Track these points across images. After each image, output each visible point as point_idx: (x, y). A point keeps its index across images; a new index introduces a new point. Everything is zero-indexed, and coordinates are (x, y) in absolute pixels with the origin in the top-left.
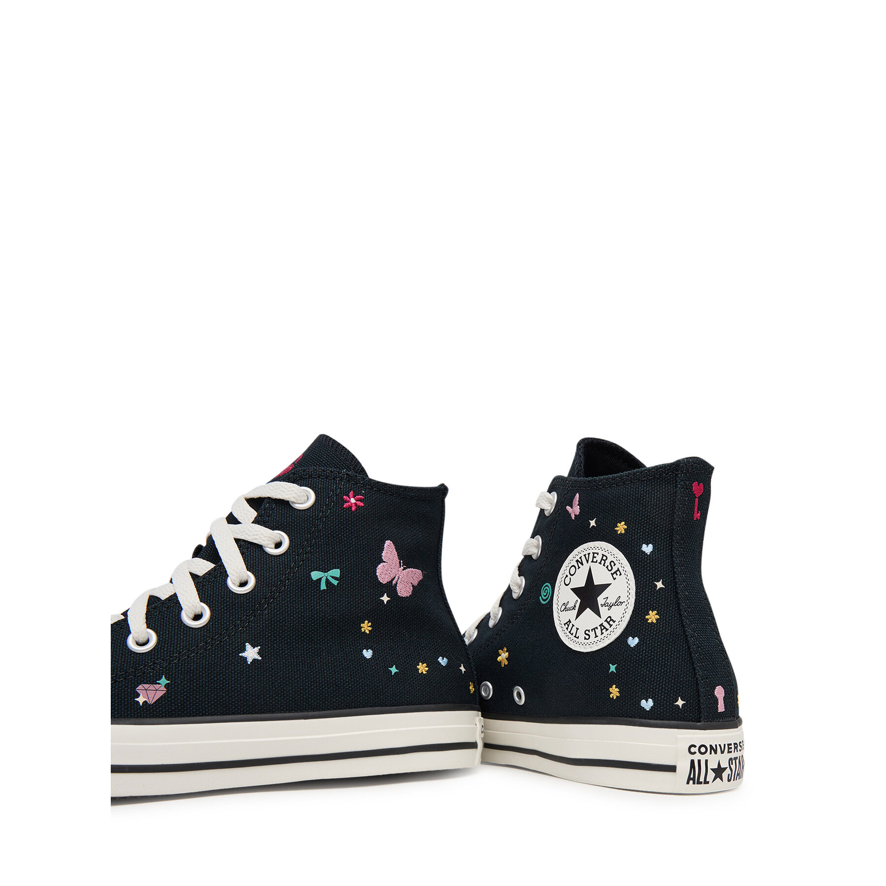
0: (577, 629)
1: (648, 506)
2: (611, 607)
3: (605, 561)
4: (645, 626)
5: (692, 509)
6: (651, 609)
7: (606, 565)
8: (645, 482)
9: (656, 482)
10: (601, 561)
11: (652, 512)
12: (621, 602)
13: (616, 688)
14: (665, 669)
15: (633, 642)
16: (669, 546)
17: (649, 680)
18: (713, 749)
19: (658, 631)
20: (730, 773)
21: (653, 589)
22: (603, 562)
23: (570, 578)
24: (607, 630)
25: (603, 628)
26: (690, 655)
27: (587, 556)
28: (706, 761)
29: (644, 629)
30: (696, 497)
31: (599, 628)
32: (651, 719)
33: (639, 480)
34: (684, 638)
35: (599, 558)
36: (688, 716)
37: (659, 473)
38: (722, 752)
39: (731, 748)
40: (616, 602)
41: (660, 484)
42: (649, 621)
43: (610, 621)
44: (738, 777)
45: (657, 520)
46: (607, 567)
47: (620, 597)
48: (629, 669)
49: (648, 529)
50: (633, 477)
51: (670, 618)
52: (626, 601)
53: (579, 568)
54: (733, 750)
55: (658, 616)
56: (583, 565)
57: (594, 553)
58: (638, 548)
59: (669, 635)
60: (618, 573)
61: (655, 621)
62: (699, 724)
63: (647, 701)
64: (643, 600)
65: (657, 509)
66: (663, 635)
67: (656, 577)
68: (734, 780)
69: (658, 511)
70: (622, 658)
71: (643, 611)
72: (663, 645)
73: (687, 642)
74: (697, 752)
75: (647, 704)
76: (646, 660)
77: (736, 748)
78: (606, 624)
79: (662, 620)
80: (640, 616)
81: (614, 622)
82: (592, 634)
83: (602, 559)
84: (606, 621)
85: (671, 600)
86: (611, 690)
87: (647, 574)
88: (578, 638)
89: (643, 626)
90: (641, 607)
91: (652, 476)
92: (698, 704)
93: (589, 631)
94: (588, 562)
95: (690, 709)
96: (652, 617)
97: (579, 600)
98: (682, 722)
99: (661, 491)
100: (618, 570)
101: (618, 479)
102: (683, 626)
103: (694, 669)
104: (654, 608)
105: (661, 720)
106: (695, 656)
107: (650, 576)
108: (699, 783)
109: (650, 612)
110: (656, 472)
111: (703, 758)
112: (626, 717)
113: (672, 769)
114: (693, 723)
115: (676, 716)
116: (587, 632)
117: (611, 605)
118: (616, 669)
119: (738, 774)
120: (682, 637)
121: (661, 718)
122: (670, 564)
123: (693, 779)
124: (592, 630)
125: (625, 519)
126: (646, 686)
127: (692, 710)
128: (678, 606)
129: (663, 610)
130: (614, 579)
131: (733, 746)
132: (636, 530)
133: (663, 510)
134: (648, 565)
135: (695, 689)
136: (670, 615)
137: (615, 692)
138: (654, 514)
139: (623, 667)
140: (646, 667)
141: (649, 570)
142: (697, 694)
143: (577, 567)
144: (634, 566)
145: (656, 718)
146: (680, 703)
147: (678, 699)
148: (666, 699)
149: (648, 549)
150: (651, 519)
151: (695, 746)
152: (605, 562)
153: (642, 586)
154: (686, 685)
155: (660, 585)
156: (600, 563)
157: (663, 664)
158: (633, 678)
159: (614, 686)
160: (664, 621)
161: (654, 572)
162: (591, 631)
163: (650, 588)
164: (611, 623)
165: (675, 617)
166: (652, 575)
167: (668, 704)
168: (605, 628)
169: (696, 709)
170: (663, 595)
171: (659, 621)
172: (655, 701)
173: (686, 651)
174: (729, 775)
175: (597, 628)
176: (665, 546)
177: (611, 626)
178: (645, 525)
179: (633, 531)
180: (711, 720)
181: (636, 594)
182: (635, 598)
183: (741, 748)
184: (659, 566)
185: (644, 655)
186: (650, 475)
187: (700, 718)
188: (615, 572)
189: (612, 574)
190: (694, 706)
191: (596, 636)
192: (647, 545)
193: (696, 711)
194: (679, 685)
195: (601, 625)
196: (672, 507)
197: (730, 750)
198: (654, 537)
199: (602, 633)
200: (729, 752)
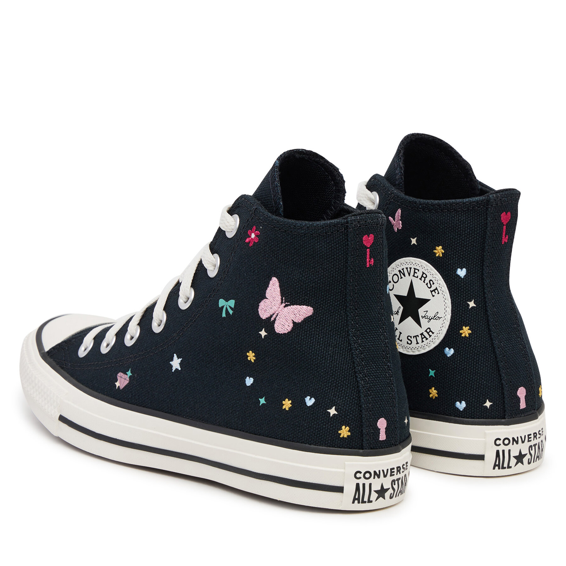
0: (401, 333)
1: (463, 235)
2: (430, 320)
3: (425, 278)
4: (459, 339)
5: (501, 234)
6: (465, 325)
7: (426, 282)
8: (460, 212)
9: (469, 213)
10: (421, 278)
11: (465, 241)
12: (439, 317)
13: (435, 389)
14: (476, 377)
15: (450, 352)
16: (480, 269)
17: (462, 385)
18: (515, 441)
19: (470, 344)
20: (530, 458)
21: (466, 308)
22: (423, 279)
23: (393, 285)
24: (427, 339)
25: (423, 337)
26: (497, 364)
27: (409, 269)
28: (509, 451)
29: (458, 342)
30: (504, 225)
31: (420, 336)
32: (464, 418)
33: (455, 210)
34: (492, 349)
35: (419, 274)
36: (495, 414)
37: (472, 206)
38: (523, 442)
39: (531, 438)
40: (434, 317)
41: (473, 215)
42: (462, 336)
43: (429, 332)
44: (538, 459)
45: (470, 247)
46: (427, 284)
47: (438, 312)
48: (446, 375)
49: (463, 255)
50: (449, 207)
51: (481, 333)
52: (443, 317)
53: (401, 278)
54: (532, 439)
55: (470, 331)
56: (405, 276)
57: (415, 269)
58: (454, 272)
59: (479, 347)
60: (436, 291)
61: (467, 335)
62: (503, 420)
63: (461, 403)
64: (458, 318)
65: (470, 238)
66: (475, 347)
67: (469, 298)
68: (534, 462)
69: (471, 239)
70: (440, 365)
71: (458, 327)
72: (474, 356)
73: (494, 352)
74: (502, 444)
75: (461, 406)
76: (460, 369)
77: (535, 437)
78: (425, 334)
79: (473, 334)
80: (455, 331)
81: (433, 333)
82: (414, 340)
83: (422, 276)
84: (426, 331)
85: (481, 317)
86: (430, 391)
87: (461, 295)
88: (401, 341)
89: (457, 339)
90: (456, 323)
91: (466, 208)
92: (503, 404)
93: (411, 337)
94: (409, 275)
95: (497, 409)
96: (466, 331)
97: (402, 308)
98: (490, 420)
99: (474, 222)
100: (436, 289)
101: (436, 206)
102: (492, 339)
103: (500, 376)
104: (467, 324)
105: (472, 418)
106: (501, 364)
107: (464, 296)
108: (503, 468)
109: (464, 327)
110: (469, 205)
111: (506, 449)
112: (443, 415)
113: (481, 457)
114: (499, 420)
115: (485, 415)
116: (409, 338)
117: (430, 318)
118: (435, 373)
119: (538, 457)
120: (490, 348)
121: (473, 417)
122: (481, 285)
123: (499, 466)
124: (414, 337)
125: (442, 244)
126: (460, 390)
127: (498, 409)
128: (487, 322)
129: (474, 326)
130: (433, 296)
131: (532, 436)
132: (452, 255)
133: (475, 239)
134: (462, 287)
135: (501, 391)
136: (481, 330)
137: (434, 393)
138: (468, 242)
139: (441, 373)
140: (460, 374)
141: (463, 292)
142: (502, 396)
143: (400, 277)
144: (450, 286)
145: (468, 417)
146: (488, 404)
147: (486, 401)
148: (476, 401)
149: (462, 273)
150: (465, 247)
151: (500, 439)
152: (425, 280)
153: (456, 305)
154: (493, 389)
155: (472, 304)
156: (421, 279)
157: (474, 372)
158: (450, 383)
159: (433, 388)
160: (475, 336)
161: (467, 293)
162: (412, 337)
163: (464, 307)
164: (430, 333)
165: (484, 331)
166: (465, 296)
167: (478, 405)
168: (425, 337)
169: (501, 408)
170: (474, 313)
171: (471, 336)
172: (467, 403)
173: (494, 360)
174: (529, 459)
175: (418, 336)
176: (477, 270)
177: (430, 336)
178: (460, 252)
179: (450, 256)
180: (513, 416)
181: (452, 312)
182: (451, 315)
183: (540, 436)
184: (472, 288)
185: (458, 364)
186: (465, 207)
187: (505, 415)
188: (434, 290)
189: (431, 292)
190: (500, 406)
191: (417, 343)
192: (462, 269)
193: (502, 410)
194: (487, 389)
195: (422, 334)
196: (483, 236)
197: (530, 440)
198: (467, 262)
199: (423, 341)
200: (529, 441)
